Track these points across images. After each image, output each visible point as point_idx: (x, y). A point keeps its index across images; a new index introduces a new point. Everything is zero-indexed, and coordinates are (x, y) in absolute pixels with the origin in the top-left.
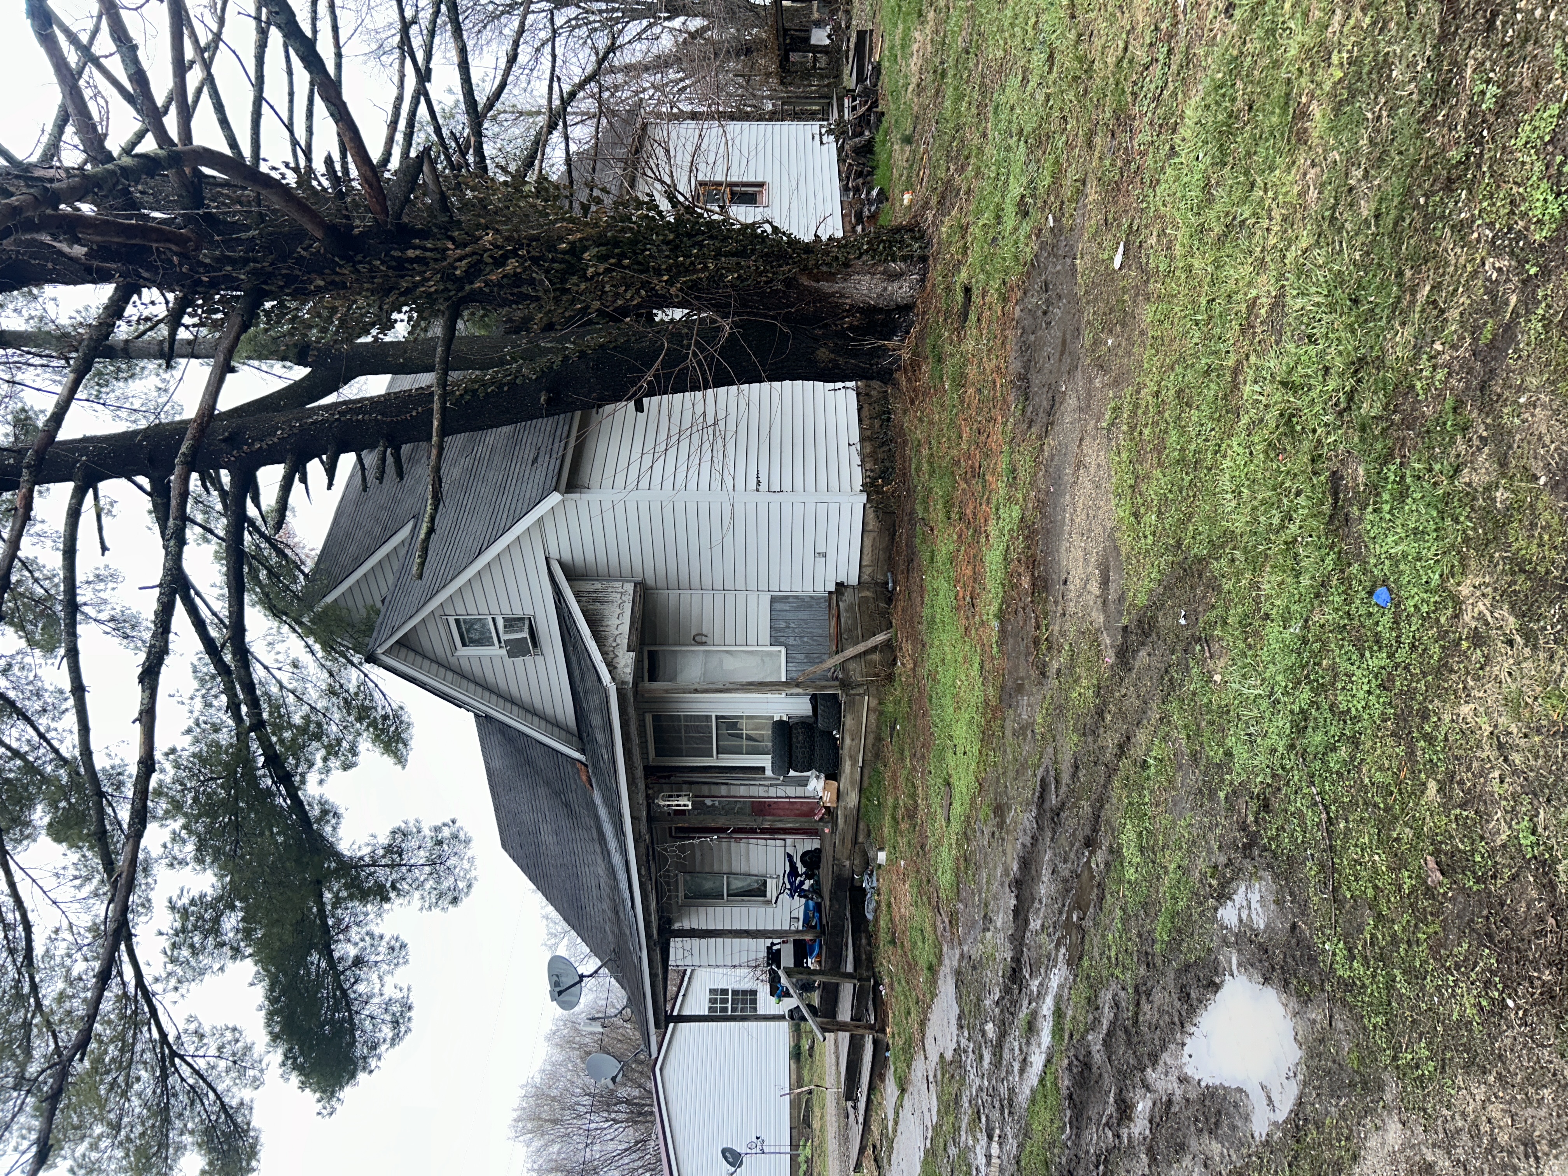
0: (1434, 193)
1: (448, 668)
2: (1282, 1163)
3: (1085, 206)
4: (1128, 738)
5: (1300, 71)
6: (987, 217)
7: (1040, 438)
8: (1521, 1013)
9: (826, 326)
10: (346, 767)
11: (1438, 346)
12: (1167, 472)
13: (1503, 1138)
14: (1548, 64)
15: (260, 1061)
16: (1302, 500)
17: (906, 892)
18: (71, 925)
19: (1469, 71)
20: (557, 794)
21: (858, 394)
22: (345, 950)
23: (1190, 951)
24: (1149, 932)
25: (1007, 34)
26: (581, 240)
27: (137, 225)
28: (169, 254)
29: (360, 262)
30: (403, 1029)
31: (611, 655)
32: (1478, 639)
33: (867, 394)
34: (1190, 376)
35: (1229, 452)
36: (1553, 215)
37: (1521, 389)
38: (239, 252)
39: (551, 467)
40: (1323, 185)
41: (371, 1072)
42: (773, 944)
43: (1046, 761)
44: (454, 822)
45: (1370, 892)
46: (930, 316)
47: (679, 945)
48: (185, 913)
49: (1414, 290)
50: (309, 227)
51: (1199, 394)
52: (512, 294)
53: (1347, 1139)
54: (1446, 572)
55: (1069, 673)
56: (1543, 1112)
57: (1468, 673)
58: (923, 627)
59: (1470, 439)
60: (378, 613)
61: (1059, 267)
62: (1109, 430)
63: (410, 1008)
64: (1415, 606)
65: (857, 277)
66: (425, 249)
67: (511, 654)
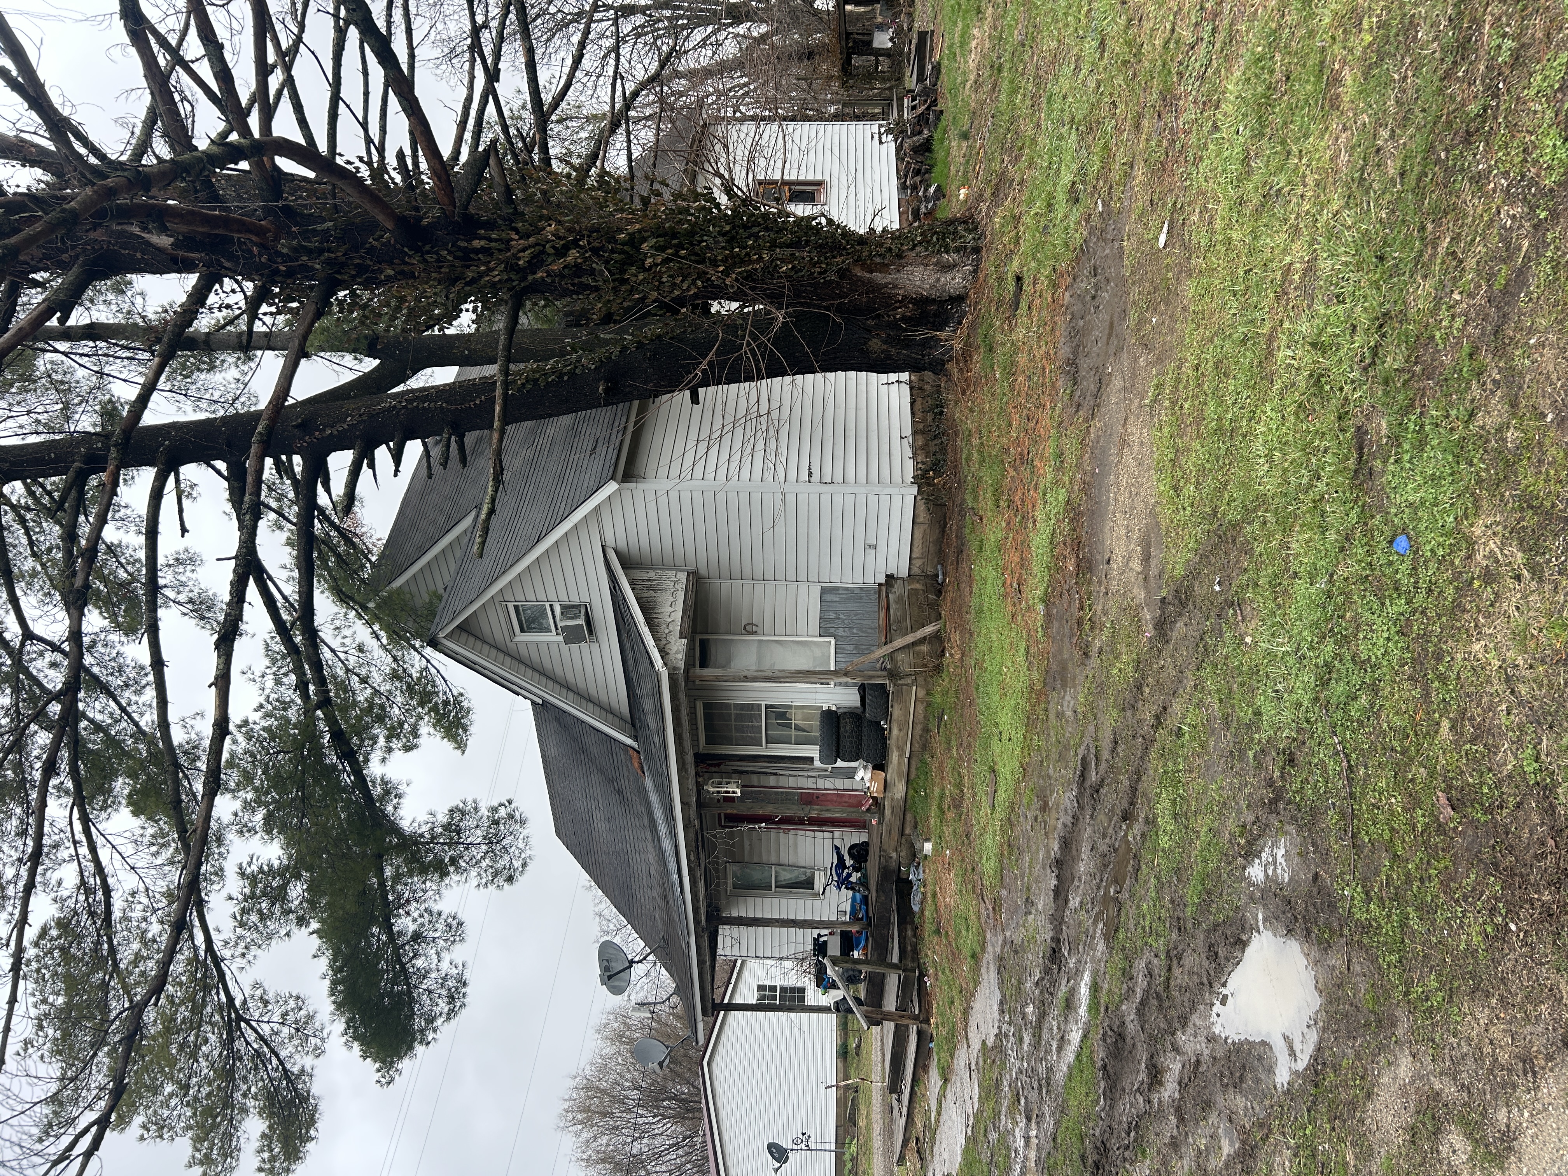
0: (1454, 147)
1: (507, 653)
2: (1301, 1109)
3: (1132, 188)
4: (1165, 708)
5: (1333, 38)
6: (1039, 206)
7: (1086, 420)
8: (1522, 934)
9: (878, 316)
10: (408, 748)
11: (1457, 297)
12: (1206, 443)
13: (1504, 1057)
14: (1558, 15)
15: (322, 1029)
16: (1329, 458)
17: (951, 881)
18: (147, 889)
19: (1487, 28)
20: (611, 781)
21: (911, 388)
22: (405, 924)
23: (1219, 910)
24: (1181, 897)
25: (1060, 25)
26: (640, 231)
27: (220, 216)
28: (249, 245)
29: (428, 252)
30: (458, 1004)
31: (664, 642)
32: (1488, 577)
33: (920, 388)
34: (1228, 344)
35: (1263, 417)
36: (1561, 160)
37: (1531, 331)
38: (314, 243)
39: (609, 458)
40: (1353, 148)
41: (428, 1044)
42: (819, 936)
43: (1087, 740)
44: (510, 802)
45: (1387, 835)
46: (982, 308)
47: (727, 932)
48: (253, 880)
49: (1435, 245)
50: (381, 218)
51: (1236, 363)
52: (573, 285)
53: (1362, 1078)
54: (1460, 513)
55: (1111, 650)
56: (1540, 1029)
57: (1479, 611)
58: (971, 617)
59: (1484, 383)
60: (440, 598)
61: (1107, 251)
62: (1151, 407)
63: (465, 984)
64: (1432, 550)
65: (910, 268)
66: (490, 240)
67: (567, 641)
